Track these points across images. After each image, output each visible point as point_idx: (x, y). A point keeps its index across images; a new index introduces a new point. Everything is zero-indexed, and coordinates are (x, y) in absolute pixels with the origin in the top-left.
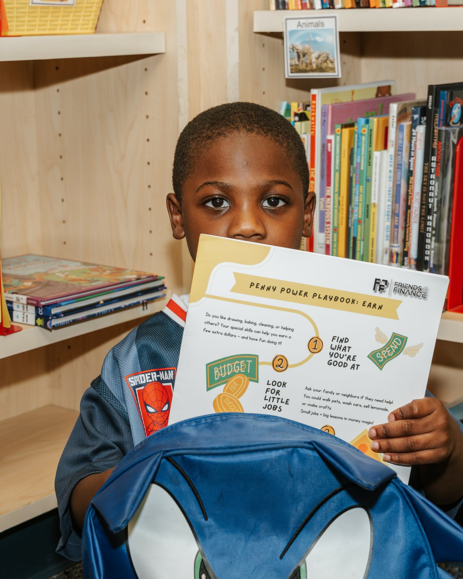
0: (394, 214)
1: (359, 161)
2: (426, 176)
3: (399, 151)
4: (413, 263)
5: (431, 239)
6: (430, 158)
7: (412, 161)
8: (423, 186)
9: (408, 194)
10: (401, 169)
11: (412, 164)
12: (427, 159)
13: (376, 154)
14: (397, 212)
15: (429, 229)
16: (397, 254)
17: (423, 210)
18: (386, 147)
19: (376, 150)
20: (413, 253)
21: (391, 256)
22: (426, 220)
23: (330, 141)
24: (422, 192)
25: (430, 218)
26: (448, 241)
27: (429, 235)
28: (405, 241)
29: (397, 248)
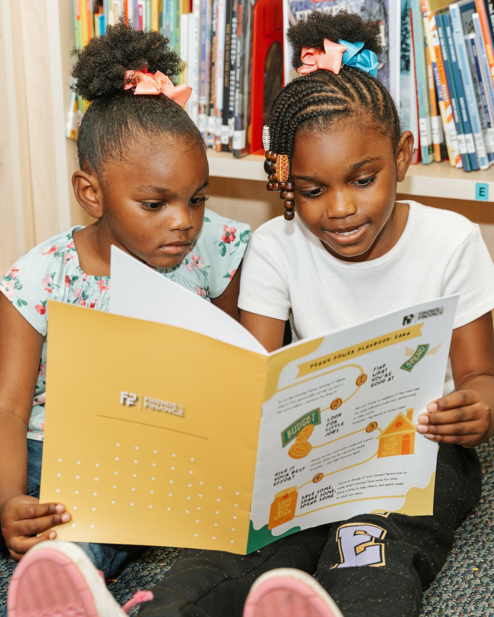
0: (201, 71)
1: (168, 23)
2: (228, 36)
3: (203, 14)
4: (219, 113)
5: (235, 91)
6: (230, 19)
7: (214, 22)
8: (226, 45)
9: (211, 53)
10: (205, 29)
11: (214, 26)
12: (228, 21)
13: (184, 17)
14: (203, 68)
15: (232, 83)
16: (205, 107)
17: (227, 67)
18: (191, 10)
19: (184, 13)
20: (219, 104)
21: (200, 108)
22: (229, 75)
23: (141, 6)
24: (225, 51)
25: (233, 72)
26: (249, 93)
27: (232, 88)
28: (210, 95)
29: (204, 101)
